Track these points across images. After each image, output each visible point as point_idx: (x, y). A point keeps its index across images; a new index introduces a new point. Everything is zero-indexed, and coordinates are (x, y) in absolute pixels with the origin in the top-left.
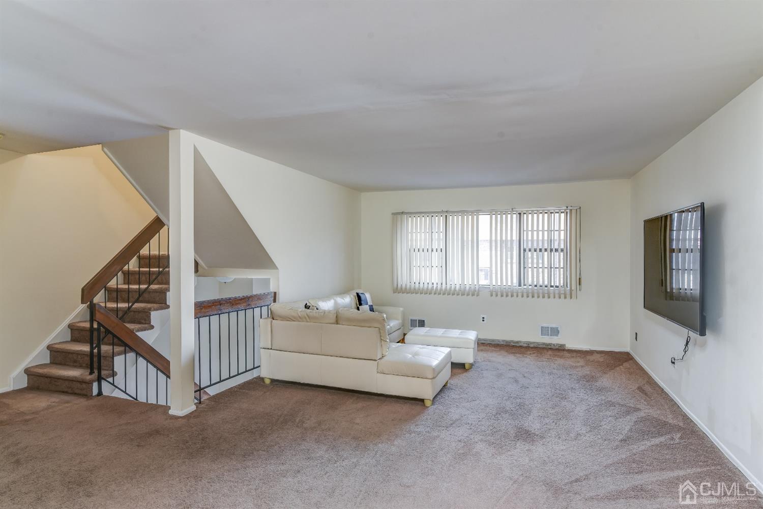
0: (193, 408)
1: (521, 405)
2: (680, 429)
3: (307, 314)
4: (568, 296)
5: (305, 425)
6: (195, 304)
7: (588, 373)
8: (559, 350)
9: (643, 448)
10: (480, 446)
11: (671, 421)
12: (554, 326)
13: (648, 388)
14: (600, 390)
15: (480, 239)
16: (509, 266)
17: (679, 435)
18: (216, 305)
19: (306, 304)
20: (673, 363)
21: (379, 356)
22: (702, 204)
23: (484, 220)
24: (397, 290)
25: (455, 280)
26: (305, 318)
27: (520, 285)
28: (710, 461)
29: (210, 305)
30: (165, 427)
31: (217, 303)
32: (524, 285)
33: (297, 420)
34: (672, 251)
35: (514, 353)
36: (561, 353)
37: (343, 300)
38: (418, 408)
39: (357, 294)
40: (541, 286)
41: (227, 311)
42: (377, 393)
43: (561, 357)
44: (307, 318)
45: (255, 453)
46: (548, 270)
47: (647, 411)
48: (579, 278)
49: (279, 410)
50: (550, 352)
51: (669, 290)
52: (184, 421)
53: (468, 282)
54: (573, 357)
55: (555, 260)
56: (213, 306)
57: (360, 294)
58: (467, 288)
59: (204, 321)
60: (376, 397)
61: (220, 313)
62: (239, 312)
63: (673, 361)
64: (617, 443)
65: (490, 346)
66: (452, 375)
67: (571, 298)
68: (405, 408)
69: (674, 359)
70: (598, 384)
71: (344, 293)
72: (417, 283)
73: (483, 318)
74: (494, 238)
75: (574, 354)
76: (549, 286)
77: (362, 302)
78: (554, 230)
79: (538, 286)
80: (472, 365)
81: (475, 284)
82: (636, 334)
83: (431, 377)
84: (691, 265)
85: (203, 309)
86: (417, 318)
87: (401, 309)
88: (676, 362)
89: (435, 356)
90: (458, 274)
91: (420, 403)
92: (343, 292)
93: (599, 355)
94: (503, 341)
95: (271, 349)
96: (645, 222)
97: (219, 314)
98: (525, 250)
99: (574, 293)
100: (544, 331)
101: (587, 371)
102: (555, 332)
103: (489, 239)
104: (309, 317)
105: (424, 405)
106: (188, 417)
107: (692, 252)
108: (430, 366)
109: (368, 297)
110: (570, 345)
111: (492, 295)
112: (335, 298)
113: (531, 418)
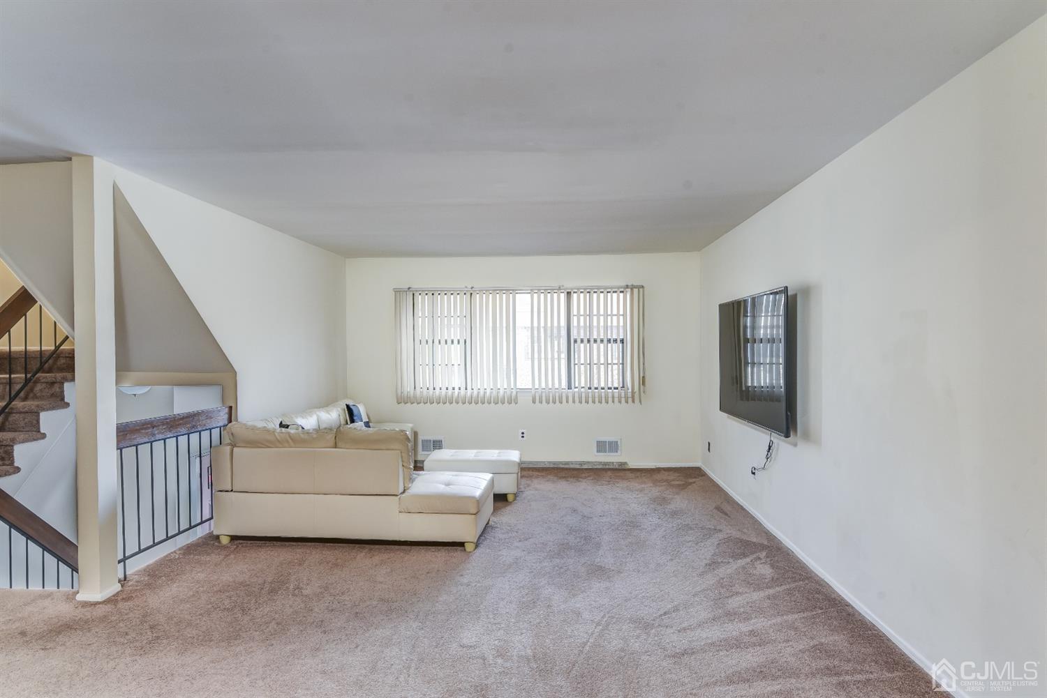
0: (118, 587)
1: (587, 539)
2: (763, 547)
3: (290, 437)
4: (630, 400)
5: (305, 592)
6: (117, 428)
7: (658, 494)
8: (620, 472)
9: (729, 571)
10: (547, 591)
11: (755, 540)
12: (612, 439)
13: (727, 508)
14: (674, 514)
15: (517, 324)
16: (556, 362)
17: (764, 553)
18: (146, 429)
19: (281, 423)
20: (754, 473)
21: (401, 490)
22: (786, 288)
23: (523, 301)
24: (402, 400)
25: (484, 383)
26: (288, 442)
27: (570, 388)
28: (798, 577)
29: (138, 428)
30: (77, 619)
31: (148, 424)
32: (575, 388)
33: (291, 587)
34: (747, 341)
35: (564, 477)
36: (621, 474)
37: (328, 415)
38: (457, 554)
39: (348, 406)
40: (596, 388)
41: (161, 436)
42: (400, 541)
43: (623, 479)
44: (290, 441)
45: (244, 635)
46: (618, 366)
47: (729, 531)
48: (643, 377)
49: (257, 577)
50: (609, 473)
51: (744, 389)
52: (108, 608)
53: (503, 385)
54: (638, 477)
55: (614, 354)
56: (142, 429)
57: (351, 407)
58: (501, 392)
59: (129, 453)
60: (397, 547)
61: (153, 439)
62: (179, 437)
63: (754, 471)
64: (702, 569)
65: (533, 471)
66: (494, 510)
67: (633, 401)
68: (441, 555)
69: (755, 469)
70: (672, 506)
71: (327, 406)
72: (431, 388)
73: (523, 433)
74: (536, 324)
75: (638, 474)
76: (606, 388)
77: (355, 418)
78: (612, 315)
79: (593, 388)
80: (516, 495)
81: (512, 387)
82: (709, 444)
83: (475, 512)
84: (762, 358)
85: (127, 434)
86: (432, 438)
87: (411, 425)
88: (756, 471)
89: (477, 484)
90: (489, 374)
91: (460, 548)
92: (326, 404)
93: (666, 473)
94: (550, 462)
95: (232, 491)
96: (720, 306)
97: (151, 443)
98: (575, 341)
99: (637, 396)
100: (601, 446)
101: (655, 491)
102: (613, 447)
103: (530, 326)
104: (292, 439)
105: (465, 550)
106: (111, 601)
107: (761, 342)
108: (473, 498)
109: (361, 410)
110: (633, 464)
111: (534, 402)
112: (318, 413)
113: (601, 552)
